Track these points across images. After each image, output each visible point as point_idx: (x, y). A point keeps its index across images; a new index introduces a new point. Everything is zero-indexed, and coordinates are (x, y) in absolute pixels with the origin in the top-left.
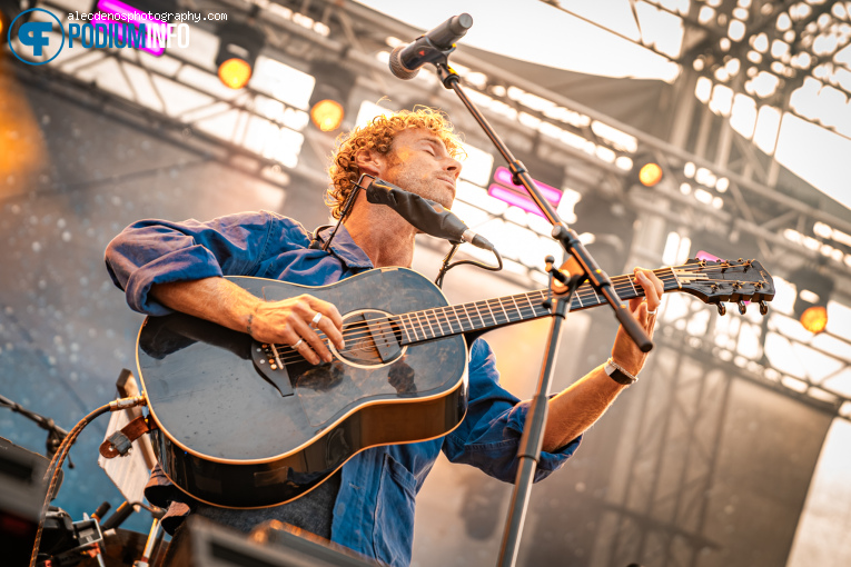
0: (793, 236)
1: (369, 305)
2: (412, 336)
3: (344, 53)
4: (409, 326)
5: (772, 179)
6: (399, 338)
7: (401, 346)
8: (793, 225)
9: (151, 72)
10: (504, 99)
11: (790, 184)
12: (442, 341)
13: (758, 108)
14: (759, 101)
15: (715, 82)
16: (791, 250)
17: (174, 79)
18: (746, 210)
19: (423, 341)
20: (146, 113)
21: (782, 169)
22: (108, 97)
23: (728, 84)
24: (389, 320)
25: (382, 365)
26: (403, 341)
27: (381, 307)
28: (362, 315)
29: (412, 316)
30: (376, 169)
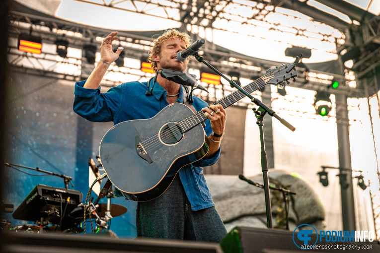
0: (225, 63)
1: (168, 121)
2: (185, 129)
3: (92, 41)
4: (183, 126)
5: (214, 48)
6: (181, 131)
7: (182, 134)
8: (225, 60)
9: (37, 58)
10: (139, 43)
11: (219, 49)
12: (195, 128)
13: (205, 29)
14: (205, 27)
15: (192, 25)
16: (226, 67)
17: (44, 59)
18: (212, 59)
19: (189, 130)
20: (38, 70)
21: (216, 45)
22: (27, 69)
23: (196, 24)
24: (177, 125)
25: (178, 143)
26: (182, 132)
27: (172, 120)
28: (167, 125)
29: (183, 122)
30: (158, 60)
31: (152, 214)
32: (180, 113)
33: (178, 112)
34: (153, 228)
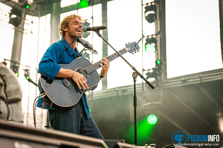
2: (89, 73)
4: (87, 71)
6: (87, 74)
12: (94, 72)
19: (91, 73)
24: (84, 70)
27: (81, 67)
28: (78, 69)
29: (87, 68)
30: (66, 31)
31: (67, 117)
32: (84, 63)
33: (83, 63)
34: (67, 124)
